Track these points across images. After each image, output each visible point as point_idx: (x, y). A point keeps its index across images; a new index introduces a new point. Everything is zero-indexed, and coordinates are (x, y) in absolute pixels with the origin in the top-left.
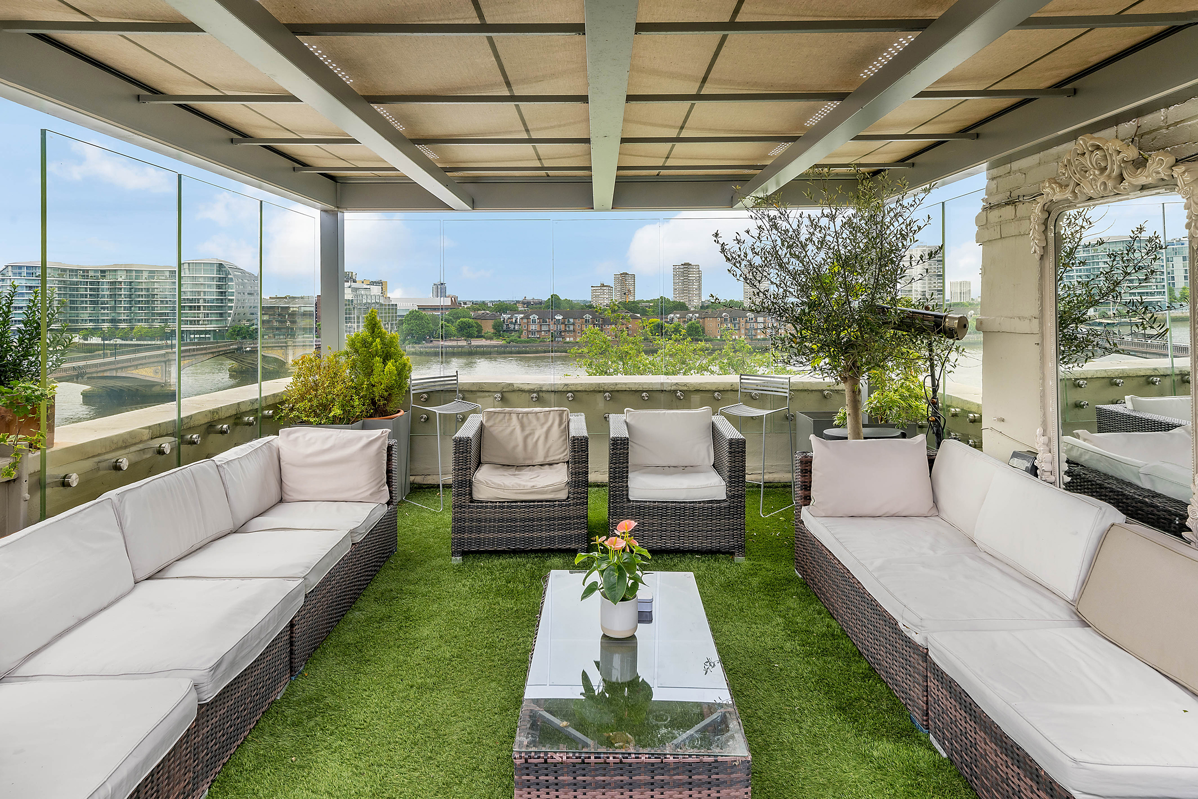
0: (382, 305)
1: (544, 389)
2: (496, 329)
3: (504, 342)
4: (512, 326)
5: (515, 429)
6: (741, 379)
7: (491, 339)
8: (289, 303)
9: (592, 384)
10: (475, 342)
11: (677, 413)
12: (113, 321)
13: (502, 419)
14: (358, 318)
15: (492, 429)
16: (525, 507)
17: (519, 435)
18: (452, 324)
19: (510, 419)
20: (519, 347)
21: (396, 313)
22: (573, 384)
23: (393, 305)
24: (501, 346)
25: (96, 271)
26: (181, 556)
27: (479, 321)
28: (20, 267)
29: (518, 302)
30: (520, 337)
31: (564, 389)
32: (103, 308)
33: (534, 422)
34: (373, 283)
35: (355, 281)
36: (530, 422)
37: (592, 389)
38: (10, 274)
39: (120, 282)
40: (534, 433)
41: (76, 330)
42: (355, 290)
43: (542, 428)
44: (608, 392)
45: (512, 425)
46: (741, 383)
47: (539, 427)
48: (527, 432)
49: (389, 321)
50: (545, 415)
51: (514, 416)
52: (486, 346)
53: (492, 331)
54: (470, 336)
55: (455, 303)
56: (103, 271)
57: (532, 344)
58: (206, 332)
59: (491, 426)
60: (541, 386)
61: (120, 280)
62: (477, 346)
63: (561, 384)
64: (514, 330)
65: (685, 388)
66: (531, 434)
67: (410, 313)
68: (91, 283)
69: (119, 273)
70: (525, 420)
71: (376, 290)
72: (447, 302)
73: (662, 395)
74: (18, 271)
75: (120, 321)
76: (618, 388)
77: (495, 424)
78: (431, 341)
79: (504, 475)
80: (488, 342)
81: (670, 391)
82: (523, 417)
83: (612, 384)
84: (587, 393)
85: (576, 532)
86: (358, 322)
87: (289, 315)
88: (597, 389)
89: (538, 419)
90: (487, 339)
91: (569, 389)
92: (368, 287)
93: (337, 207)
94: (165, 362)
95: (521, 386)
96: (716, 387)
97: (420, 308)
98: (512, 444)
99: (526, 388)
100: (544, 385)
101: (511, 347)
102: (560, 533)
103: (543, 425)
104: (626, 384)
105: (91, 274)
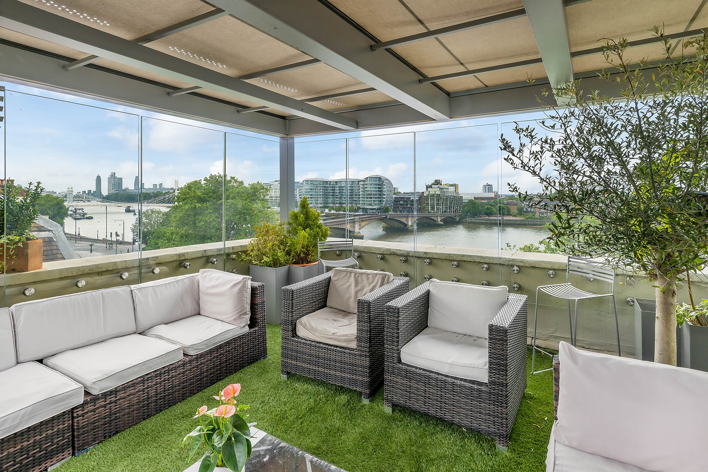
0: (454, 197)
1: (410, 255)
2: (519, 211)
3: (524, 218)
4: (529, 209)
5: (351, 284)
6: (569, 261)
7: (516, 216)
8: (410, 196)
9: (444, 254)
10: (506, 218)
11: (473, 288)
12: (340, 203)
13: (344, 276)
14: (443, 203)
15: (336, 283)
16: (325, 348)
17: (353, 289)
18: (495, 208)
19: (350, 276)
20: (533, 221)
21: (462, 201)
22: (431, 253)
23: (460, 197)
24: (522, 221)
25: (334, 182)
26: (76, 347)
27: (508, 206)
28: (308, 181)
29: (534, 195)
30: (534, 216)
31: (424, 256)
32: (336, 198)
33: (365, 281)
34: (451, 185)
35: (441, 185)
36: (362, 281)
37: (444, 258)
38: (305, 184)
39: (343, 187)
40: (363, 289)
41: (327, 207)
42: (441, 189)
43: (369, 286)
44: (456, 261)
45: (350, 281)
46: (569, 265)
47: (367, 285)
48: (359, 288)
49: (458, 205)
50: (373, 276)
51: (353, 275)
52: (512, 220)
53: (517, 212)
54: (503, 214)
55: (497, 195)
56: (336, 182)
57: (542, 220)
58: (374, 209)
59: (335, 280)
60: (409, 252)
61: (343, 185)
62: (507, 220)
63: (422, 252)
64: (531, 212)
65: (522, 264)
66: (362, 289)
67: (469, 201)
68: (332, 187)
69: (343, 182)
70: (360, 278)
71: (452, 189)
72: (492, 195)
73: (500, 268)
74: (307, 182)
75: (343, 203)
76: (464, 259)
77: (338, 279)
78: (480, 216)
79: (328, 319)
80: (514, 218)
81: (508, 265)
82: (358, 276)
83: (460, 255)
84: (441, 260)
85: (360, 378)
86: (443, 206)
87: (410, 201)
88: (447, 258)
89: (368, 279)
90: (513, 216)
91: (427, 256)
92: (448, 187)
93: (287, 135)
94: (354, 222)
95: (395, 251)
96: (551, 266)
97: (475, 198)
98: (347, 296)
99: (399, 252)
100: (410, 252)
101: (529, 221)
102: (348, 376)
103: (370, 284)
104: (470, 256)
105: (332, 183)
